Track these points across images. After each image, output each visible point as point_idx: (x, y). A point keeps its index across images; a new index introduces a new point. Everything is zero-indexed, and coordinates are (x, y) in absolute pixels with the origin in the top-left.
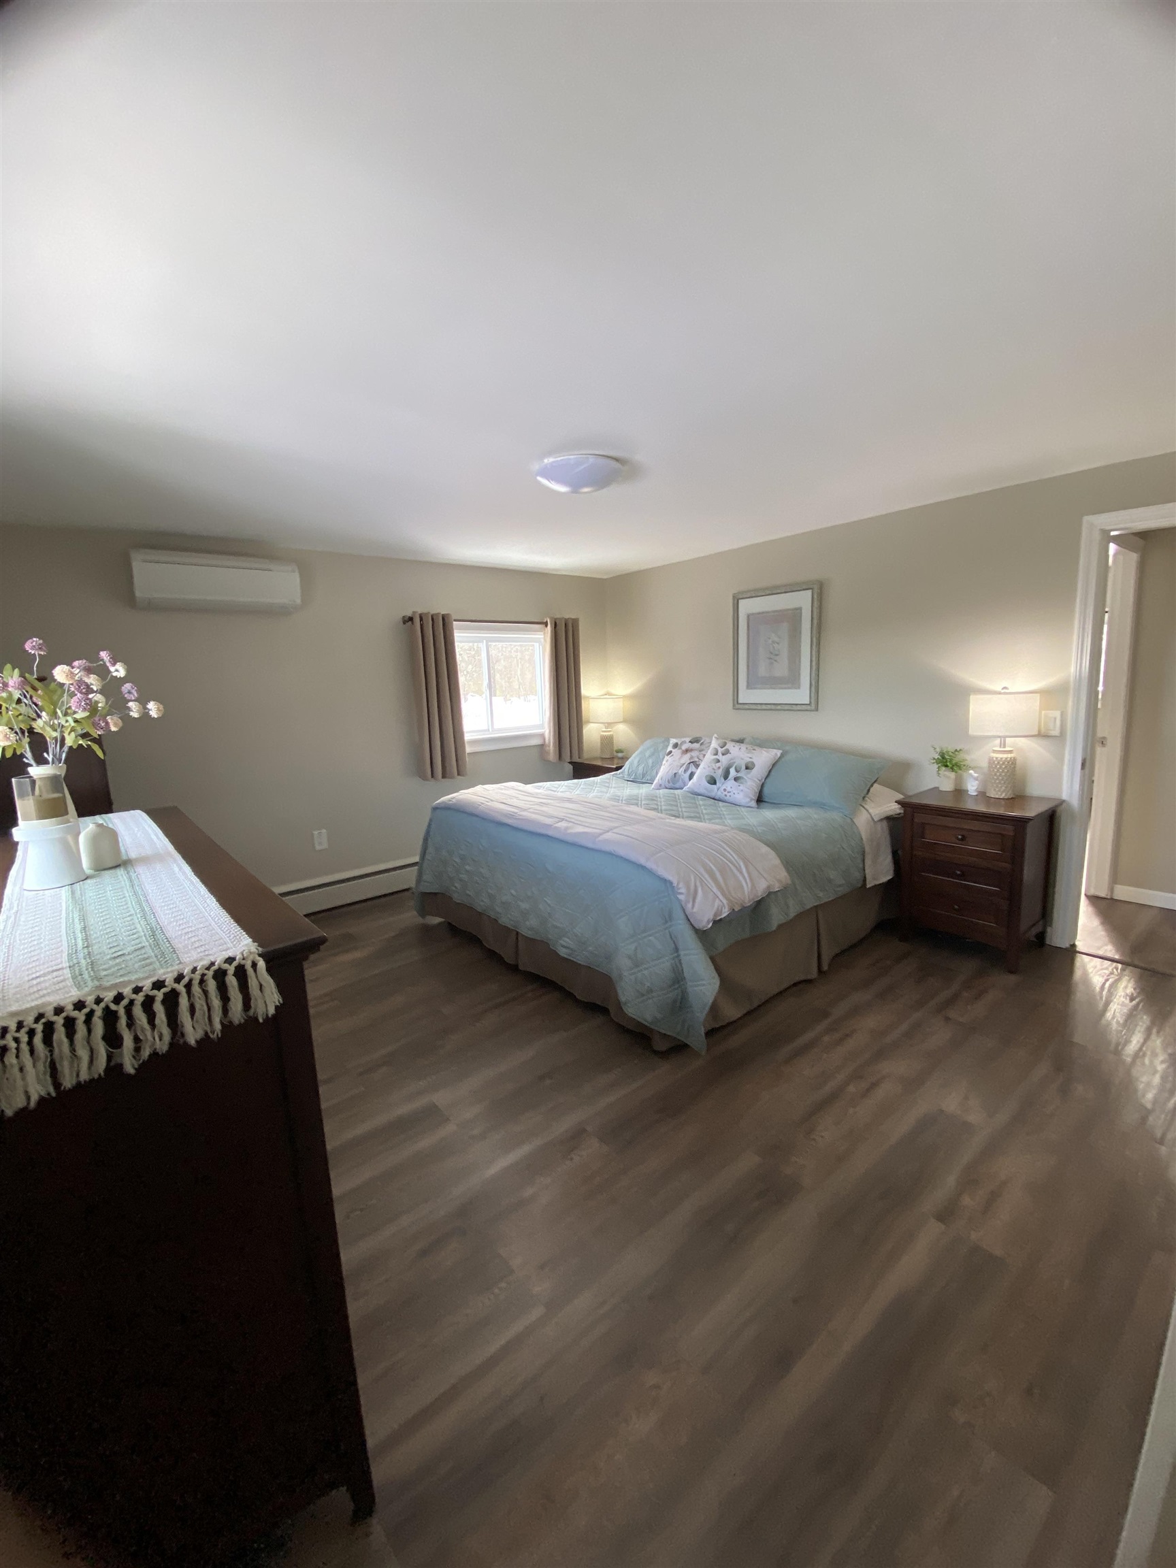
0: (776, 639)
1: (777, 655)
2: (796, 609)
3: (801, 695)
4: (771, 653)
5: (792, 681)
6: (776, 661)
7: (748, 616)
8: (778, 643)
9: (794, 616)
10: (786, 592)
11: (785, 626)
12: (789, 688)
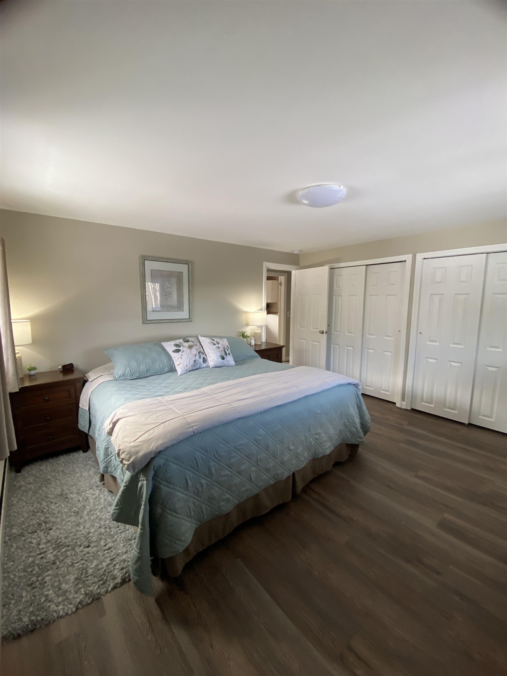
0: (170, 286)
1: (170, 294)
2: (180, 272)
3: (184, 314)
4: (166, 293)
5: (179, 307)
6: (169, 297)
7: (152, 270)
8: (170, 288)
9: (179, 275)
10: (174, 263)
11: (174, 280)
12: (178, 311)
